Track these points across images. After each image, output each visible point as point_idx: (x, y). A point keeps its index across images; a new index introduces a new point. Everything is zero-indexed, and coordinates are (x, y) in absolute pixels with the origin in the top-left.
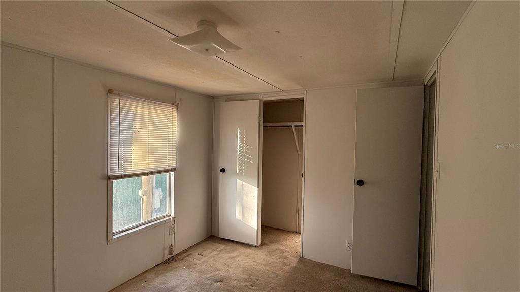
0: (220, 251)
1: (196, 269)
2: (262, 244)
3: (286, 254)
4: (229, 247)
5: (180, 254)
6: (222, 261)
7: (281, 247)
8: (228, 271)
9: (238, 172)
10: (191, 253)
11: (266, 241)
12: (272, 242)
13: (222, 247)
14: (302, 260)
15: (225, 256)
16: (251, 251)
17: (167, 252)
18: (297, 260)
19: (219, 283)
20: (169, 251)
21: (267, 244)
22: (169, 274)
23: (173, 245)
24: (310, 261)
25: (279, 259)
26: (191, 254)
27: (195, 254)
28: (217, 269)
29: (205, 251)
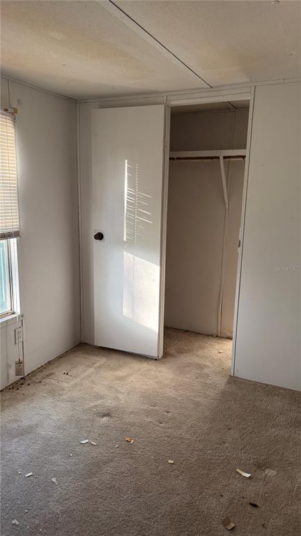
0: (100, 367)
1: (65, 397)
2: (166, 354)
3: (206, 371)
4: (114, 360)
5: (33, 373)
6: (106, 383)
7: (196, 360)
8: (117, 399)
9: (125, 239)
10: (53, 371)
11: (172, 350)
12: (181, 352)
13: (101, 360)
14: (233, 380)
15: (109, 375)
16: (149, 366)
17: (12, 371)
18: (225, 380)
19: (105, 418)
20: (16, 370)
21: (173, 356)
22: (21, 406)
23: (21, 360)
24: (248, 382)
25: (197, 378)
26: (53, 374)
27: (59, 372)
28: (99, 397)
29: (75, 367)
